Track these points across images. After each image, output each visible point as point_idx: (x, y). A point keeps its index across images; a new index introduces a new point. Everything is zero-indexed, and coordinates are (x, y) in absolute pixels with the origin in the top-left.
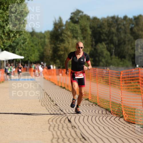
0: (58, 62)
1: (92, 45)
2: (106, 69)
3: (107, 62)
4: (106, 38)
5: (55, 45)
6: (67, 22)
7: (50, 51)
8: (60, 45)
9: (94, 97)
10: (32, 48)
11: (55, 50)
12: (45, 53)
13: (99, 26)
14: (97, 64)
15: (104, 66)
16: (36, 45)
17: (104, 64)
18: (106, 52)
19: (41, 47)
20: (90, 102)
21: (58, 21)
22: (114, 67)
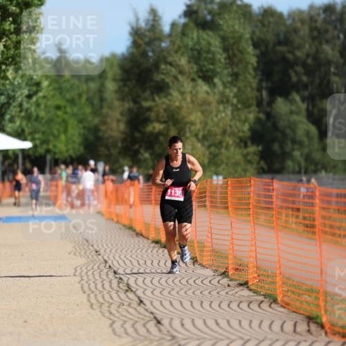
0: (145, 160)
1: (259, 104)
2: (309, 181)
3: (308, 158)
4: (305, 79)
5: (135, 102)
6: (173, 25)
7: (118, 121)
8: (154, 100)
9: (268, 276)
10: (59, 113)
11: (137, 120)
12: (103, 128)
13: (282, 37)
14: (277, 166)
15: (299, 172)
16: (72, 102)
17: (300, 166)
18: (304, 127)
19: (88, 110)
20: (255, 292)
21: (147, 22)
22: (331, 175)
